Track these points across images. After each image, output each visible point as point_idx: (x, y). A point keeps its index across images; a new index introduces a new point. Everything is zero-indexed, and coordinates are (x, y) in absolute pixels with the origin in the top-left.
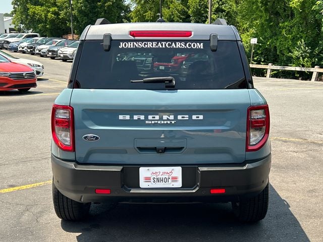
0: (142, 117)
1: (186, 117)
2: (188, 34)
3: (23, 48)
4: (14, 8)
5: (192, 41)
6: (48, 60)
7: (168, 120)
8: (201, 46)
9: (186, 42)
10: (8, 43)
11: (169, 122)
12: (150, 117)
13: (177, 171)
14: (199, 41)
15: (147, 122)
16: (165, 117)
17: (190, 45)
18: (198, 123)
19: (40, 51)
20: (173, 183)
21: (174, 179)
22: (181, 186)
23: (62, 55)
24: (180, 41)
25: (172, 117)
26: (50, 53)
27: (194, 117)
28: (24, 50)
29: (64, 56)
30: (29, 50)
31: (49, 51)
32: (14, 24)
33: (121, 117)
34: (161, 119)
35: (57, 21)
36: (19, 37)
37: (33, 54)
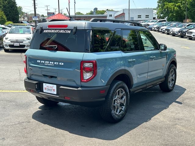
0: (44, 62)
1: (57, 63)
2: (66, 26)
3: (155, 28)
4: (158, 5)
5: (67, 30)
6: (165, 35)
7: (51, 64)
8: (69, 32)
9: (64, 30)
10: (149, 25)
11: (52, 65)
12: (46, 62)
13: (55, 87)
14: (69, 30)
15: (45, 64)
16: (51, 63)
17: (66, 31)
18: (61, 66)
19: (162, 30)
20: (53, 92)
21: (54, 90)
22: (56, 94)
23: (172, 32)
24: (63, 30)
25: (53, 63)
26: (166, 31)
27: (60, 64)
28: (155, 29)
29: (173, 33)
30: (157, 30)
31: (166, 30)
32: (158, 14)
33: (38, 61)
34: (49, 63)
35: (180, 12)
36: (155, 22)
37: (159, 32)
